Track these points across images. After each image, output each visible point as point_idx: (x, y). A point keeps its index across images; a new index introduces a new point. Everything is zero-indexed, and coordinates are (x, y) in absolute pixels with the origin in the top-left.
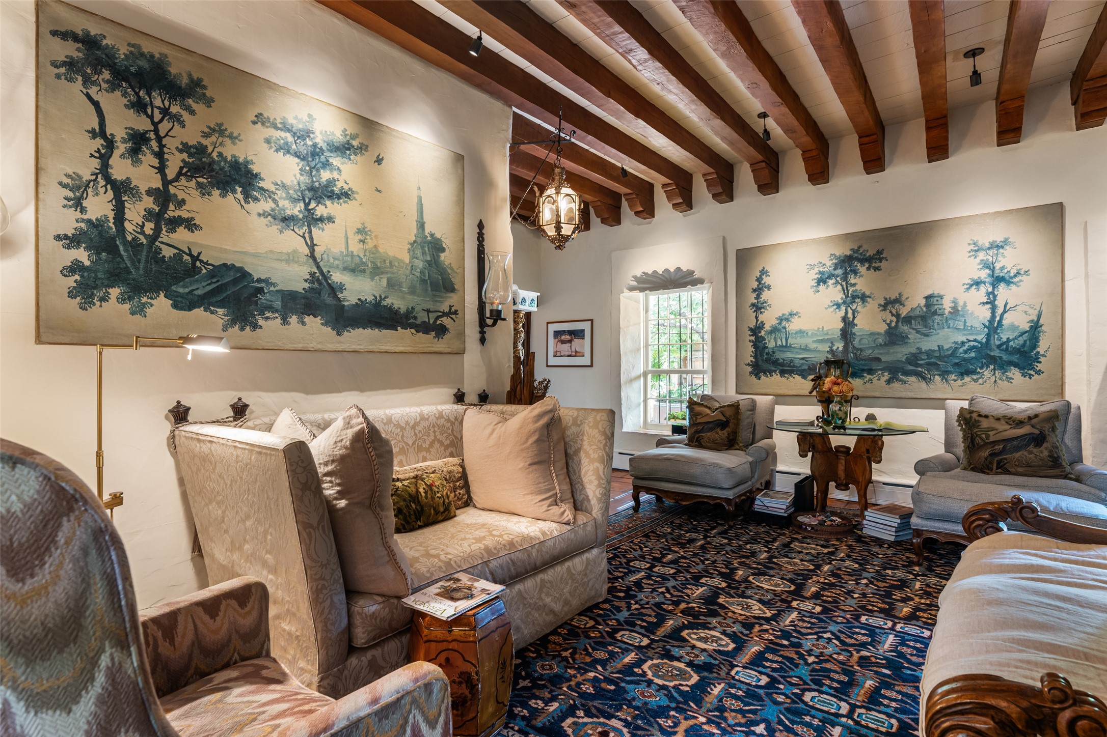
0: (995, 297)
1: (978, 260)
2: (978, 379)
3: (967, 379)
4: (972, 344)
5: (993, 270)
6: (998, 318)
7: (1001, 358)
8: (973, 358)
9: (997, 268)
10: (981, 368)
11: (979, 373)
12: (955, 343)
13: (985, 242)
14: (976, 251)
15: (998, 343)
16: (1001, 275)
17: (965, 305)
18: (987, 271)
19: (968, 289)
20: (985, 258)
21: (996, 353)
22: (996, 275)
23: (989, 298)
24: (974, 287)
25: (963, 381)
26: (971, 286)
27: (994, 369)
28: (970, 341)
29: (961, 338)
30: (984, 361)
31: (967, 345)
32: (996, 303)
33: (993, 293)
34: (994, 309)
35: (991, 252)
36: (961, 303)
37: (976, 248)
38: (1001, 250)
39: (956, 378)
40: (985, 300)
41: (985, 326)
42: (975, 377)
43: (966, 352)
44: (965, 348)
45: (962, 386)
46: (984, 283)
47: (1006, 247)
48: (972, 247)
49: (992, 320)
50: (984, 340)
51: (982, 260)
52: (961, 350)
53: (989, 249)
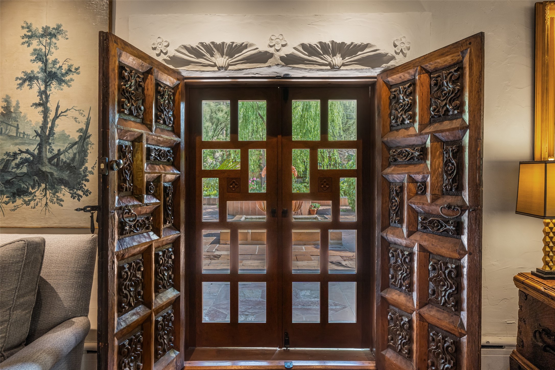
0: (47, 97)
1: (31, 49)
2: (30, 201)
3: (19, 201)
4: (25, 156)
5: (45, 63)
6: (49, 125)
7: (52, 174)
8: (25, 174)
9: (50, 61)
10: (33, 188)
11: (31, 193)
12: (7, 154)
13: (38, 27)
14: (30, 37)
15: (49, 155)
16: (54, 70)
17: (18, 106)
18: (40, 64)
19: (21, 85)
20: (38, 48)
21: (47, 169)
22: (49, 70)
23: (42, 99)
24: (27, 83)
25: (15, 204)
26: (24, 81)
27: (46, 189)
28: (22, 152)
29: (12, 149)
30: (36, 178)
31: (19, 157)
32: (49, 105)
33: (45, 92)
34: (46, 112)
35: (44, 40)
36: (14, 104)
37: (29, 34)
38: (54, 40)
39: (7, 199)
40: (37, 100)
41: (38, 135)
42: (27, 199)
43: (18, 166)
44: (17, 161)
45: (14, 210)
46: (37, 78)
47: (59, 37)
48: (25, 32)
49: (43, 127)
50: (36, 152)
51: (35, 50)
52: (13, 164)
53: (42, 36)
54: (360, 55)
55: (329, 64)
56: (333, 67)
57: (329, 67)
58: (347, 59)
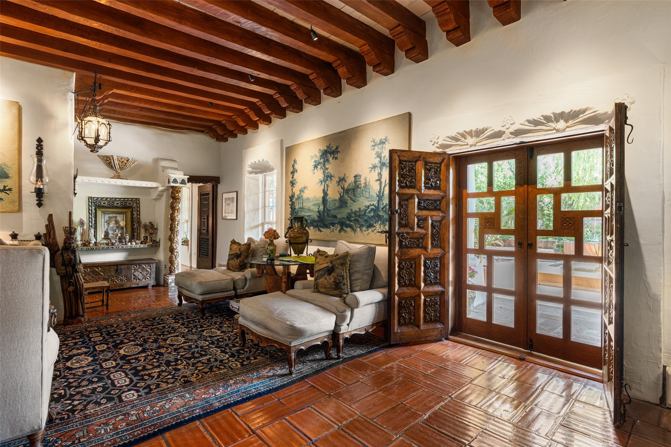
0: (381, 176)
1: (375, 152)
2: (374, 230)
3: (370, 230)
4: (372, 207)
5: (381, 158)
6: (382, 191)
7: (383, 216)
8: (372, 216)
9: (382, 157)
10: (375, 224)
11: (375, 226)
12: (365, 206)
13: (378, 140)
14: (374, 146)
15: (382, 206)
16: (384, 161)
17: (369, 182)
18: (378, 159)
19: (371, 171)
20: (377, 151)
21: (381, 213)
22: (382, 161)
23: (379, 177)
24: (373, 169)
25: (368, 232)
26: (372, 169)
27: (380, 224)
28: (371, 205)
29: (368, 204)
30: (377, 218)
31: (370, 208)
32: (382, 180)
33: (380, 173)
34: (380, 184)
35: (380, 146)
36: (368, 181)
37: (374, 144)
38: (384, 145)
39: (365, 229)
40: (377, 178)
41: (378, 196)
42: (373, 229)
43: (369, 212)
44: (369, 210)
45: (368, 235)
46: (377, 166)
47: (386, 143)
48: (372, 144)
49: (380, 192)
50: (377, 205)
51: (376, 152)
52: (368, 211)
53: (380, 144)
54: (582, 117)
55: (555, 129)
56: (558, 131)
57: (554, 131)
58: (571, 122)
